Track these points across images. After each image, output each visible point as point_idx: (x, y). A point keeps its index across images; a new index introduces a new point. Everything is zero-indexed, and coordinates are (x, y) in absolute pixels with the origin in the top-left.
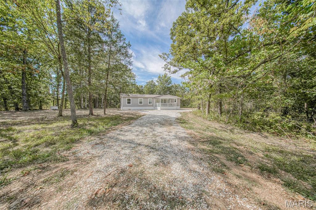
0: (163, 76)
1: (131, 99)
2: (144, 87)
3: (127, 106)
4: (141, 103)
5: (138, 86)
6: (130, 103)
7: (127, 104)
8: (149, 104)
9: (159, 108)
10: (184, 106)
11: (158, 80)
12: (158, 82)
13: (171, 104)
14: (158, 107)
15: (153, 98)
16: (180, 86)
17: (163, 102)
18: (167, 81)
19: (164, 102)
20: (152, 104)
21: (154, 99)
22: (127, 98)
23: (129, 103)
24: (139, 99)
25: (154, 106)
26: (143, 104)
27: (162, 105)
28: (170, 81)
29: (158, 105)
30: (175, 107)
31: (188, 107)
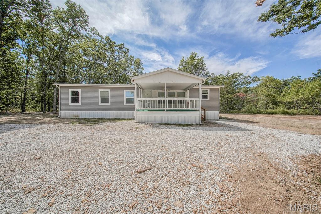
1: (80, 90)
3: (69, 108)
4: (105, 100)
6: (78, 102)
7: (70, 103)
8: (125, 104)
20: (134, 104)
22: (70, 90)
23: (75, 100)
24: (100, 90)
26: (109, 104)
30: (194, 116)
31: (242, 112)
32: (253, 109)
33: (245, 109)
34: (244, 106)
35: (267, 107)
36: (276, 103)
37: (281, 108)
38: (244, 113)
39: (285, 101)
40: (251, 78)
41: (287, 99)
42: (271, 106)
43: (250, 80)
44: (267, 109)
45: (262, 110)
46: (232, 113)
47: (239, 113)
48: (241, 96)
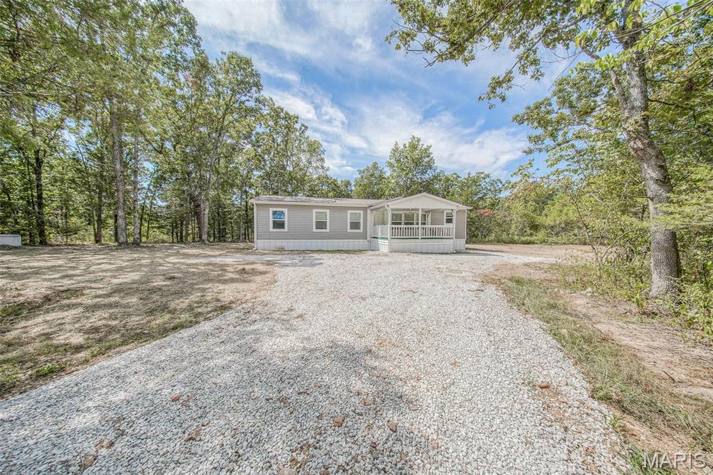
0: (407, 146)
1: (285, 210)
2: (353, 183)
3: (270, 237)
4: (321, 225)
5: (336, 181)
6: (283, 228)
7: (271, 229)
8: (349, 230)
9: (384, 246)
10: (474, 239)
11: (393, 161)
12: (391, 165)
13: (433, 232)
14: (380, 241)
15: (365, 209)
16: (459, 179)
17: (403, 221)
18: (417, 162)
19: (406, 224)
20: (361, 230)
21: (369, 211)
22: (271, 210)
23: (279, 225)
24: (314, 211)
25: (368, 237)
26: (328, 230)
27: (396, 234)
28: (427, 159)
29: (382, 234)
30: (448, 244)
31: (488, 242)
32: (504, 236)
33: (492, 237)
34: (490, 231)
35: (522, 233)
36: (535, 227)
37: (541, 235)
38: (490, 242)
39: (547, 224)
40: (501, 182)
41: (549, 221)
42: (529, 232)
43: (500, 186)
44: (522, 236)
45: (516, 238)
46: (474, 243)
47: (484, 243)
48: (487, 214)
